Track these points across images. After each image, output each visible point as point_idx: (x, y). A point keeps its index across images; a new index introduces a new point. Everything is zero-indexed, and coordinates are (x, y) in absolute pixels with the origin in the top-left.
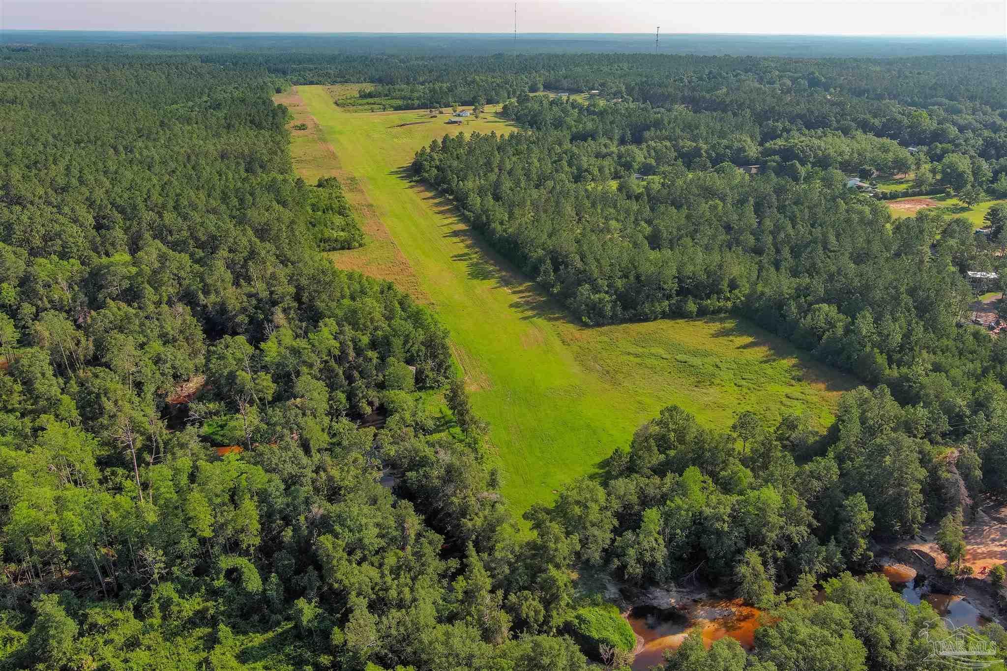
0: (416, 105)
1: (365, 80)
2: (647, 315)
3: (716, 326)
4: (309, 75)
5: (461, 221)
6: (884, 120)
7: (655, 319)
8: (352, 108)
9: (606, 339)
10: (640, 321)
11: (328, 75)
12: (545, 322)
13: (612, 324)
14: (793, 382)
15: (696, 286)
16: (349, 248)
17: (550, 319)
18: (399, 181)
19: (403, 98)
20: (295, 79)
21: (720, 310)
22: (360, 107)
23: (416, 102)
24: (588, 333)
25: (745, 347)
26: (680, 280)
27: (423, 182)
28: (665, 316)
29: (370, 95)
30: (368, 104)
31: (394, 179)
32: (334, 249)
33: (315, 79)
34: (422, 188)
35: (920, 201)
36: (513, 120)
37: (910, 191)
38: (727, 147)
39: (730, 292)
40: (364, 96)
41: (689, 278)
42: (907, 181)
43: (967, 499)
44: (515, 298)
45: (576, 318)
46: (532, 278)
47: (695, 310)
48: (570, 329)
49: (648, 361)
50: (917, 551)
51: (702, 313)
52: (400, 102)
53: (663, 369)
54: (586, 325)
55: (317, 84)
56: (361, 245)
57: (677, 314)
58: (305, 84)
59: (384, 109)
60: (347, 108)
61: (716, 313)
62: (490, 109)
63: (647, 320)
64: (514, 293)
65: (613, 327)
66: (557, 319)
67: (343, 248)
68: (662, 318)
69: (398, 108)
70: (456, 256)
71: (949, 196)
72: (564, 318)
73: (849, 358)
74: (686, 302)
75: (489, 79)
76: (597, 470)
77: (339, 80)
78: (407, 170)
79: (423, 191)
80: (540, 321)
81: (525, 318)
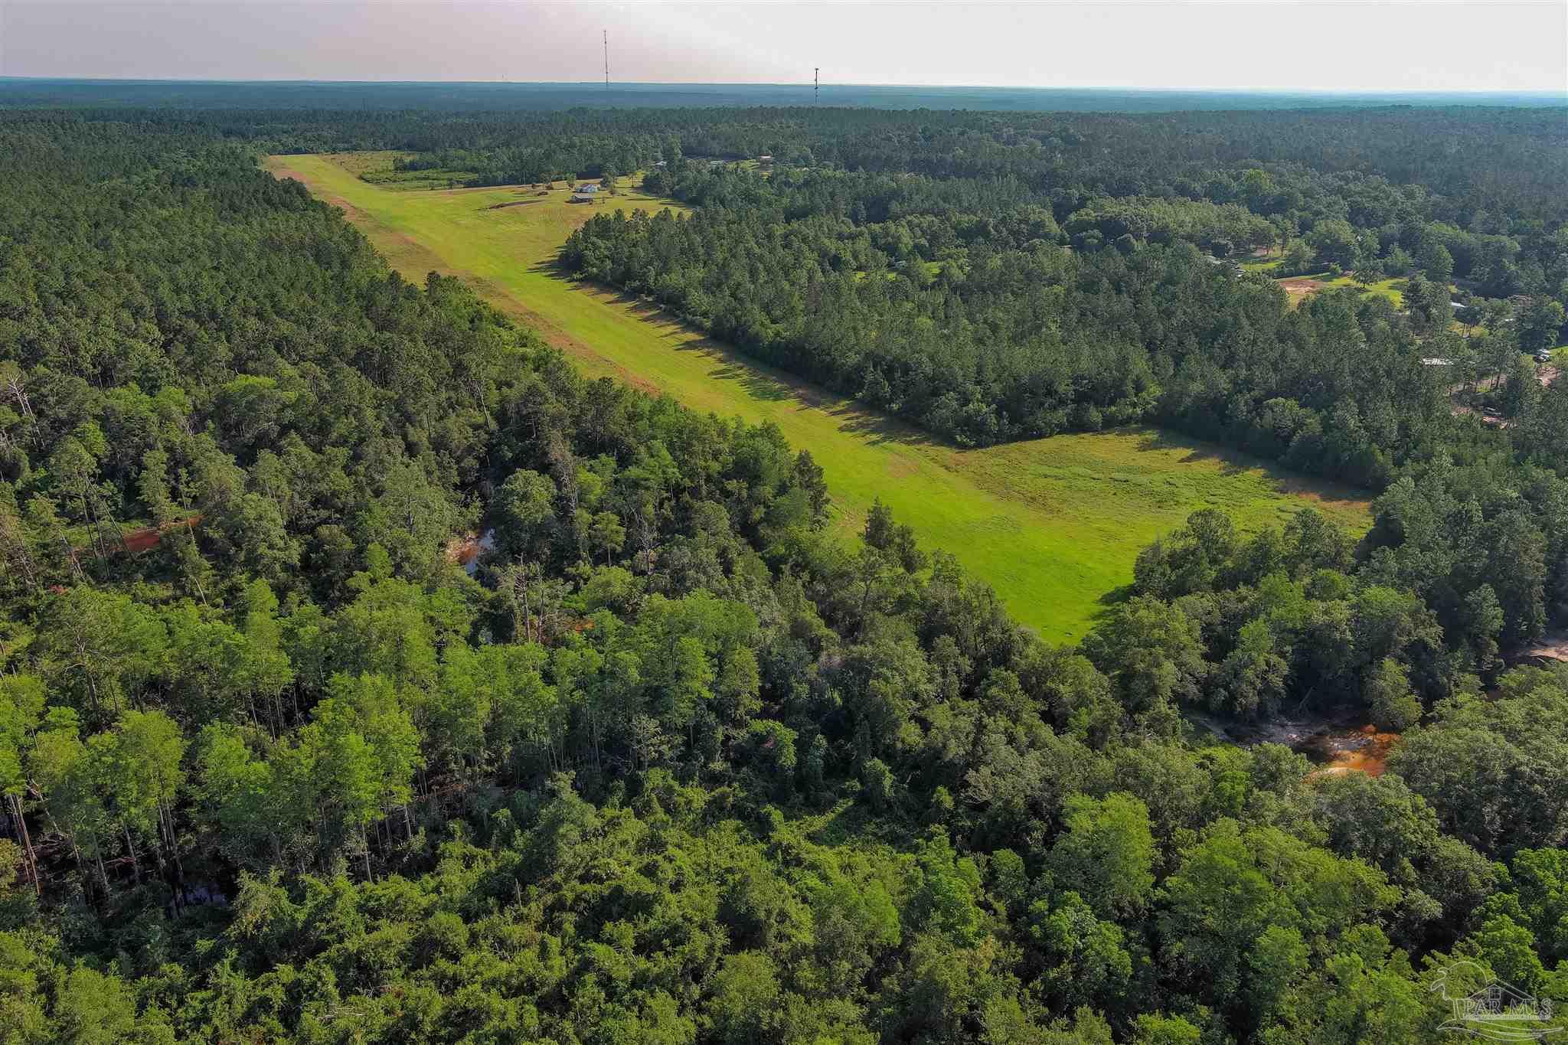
0: (501, 179)
1: (385, 144)
2: (1038, 430)
3: (1135, 439)
4: (290, 141)
5: (684, 330)
6: (1206, 184)
7: (1051, 435)
8: (394, 185)
9: (1003, 461)
10: (1032, 438)
11: (322, 139)
12: (904, 447)
13: (997, 443)
14: (1276, 494)
15: (1093, 388)
17: (909, 443)
18: (549, 281)
19: (474, 170)
20: (270, 145)
21: (1129, 419)
22: (408, 184)
23: (500, 175)
24: (971, 456)
25: (1189, 459)
26: (1076, 380)
27: (588, 281)
28: (1063, 430)
29: (413, 167)
30: (418, 179)
31: (540, 279)
33: (301, 145)
34: (596, 289)
35: (1301, 283)
36: (668, 196)
37: (1286, 270)
38: (1020, 222)
39: (1136, 395)
40: (404, 167)
41: (1085, 378)
42: (1274, 259)
44: (840, 421)
45: (945, 438)
46: (849, 395)
47: (1100, 420)
48: (947, 453)
49: (1080, 483)
50: (1541, 657)
51: (1109, 424)
52: (469, 176)
53: (1102, 491)
54: (963, 447)
55: (307, 152)
57: (1077, 426)
58: (287, 153)
59: (451, 186)
60: (386, 185)
62: (623, 183)
63: (1041, 436)
64: (834, 414)
65: (1001, 448)
66: (920, 442)
68: (1059, 433)
70: (713, 374)
71: (1334, 275)
72: (927, 439)
73: (1337, 459)
74: (1086, 410)
75: (596, 141)
76: (1104, 608)
77: (341, 145)
78: (551, 265)
80: (896, 446)
81: (874, 443)
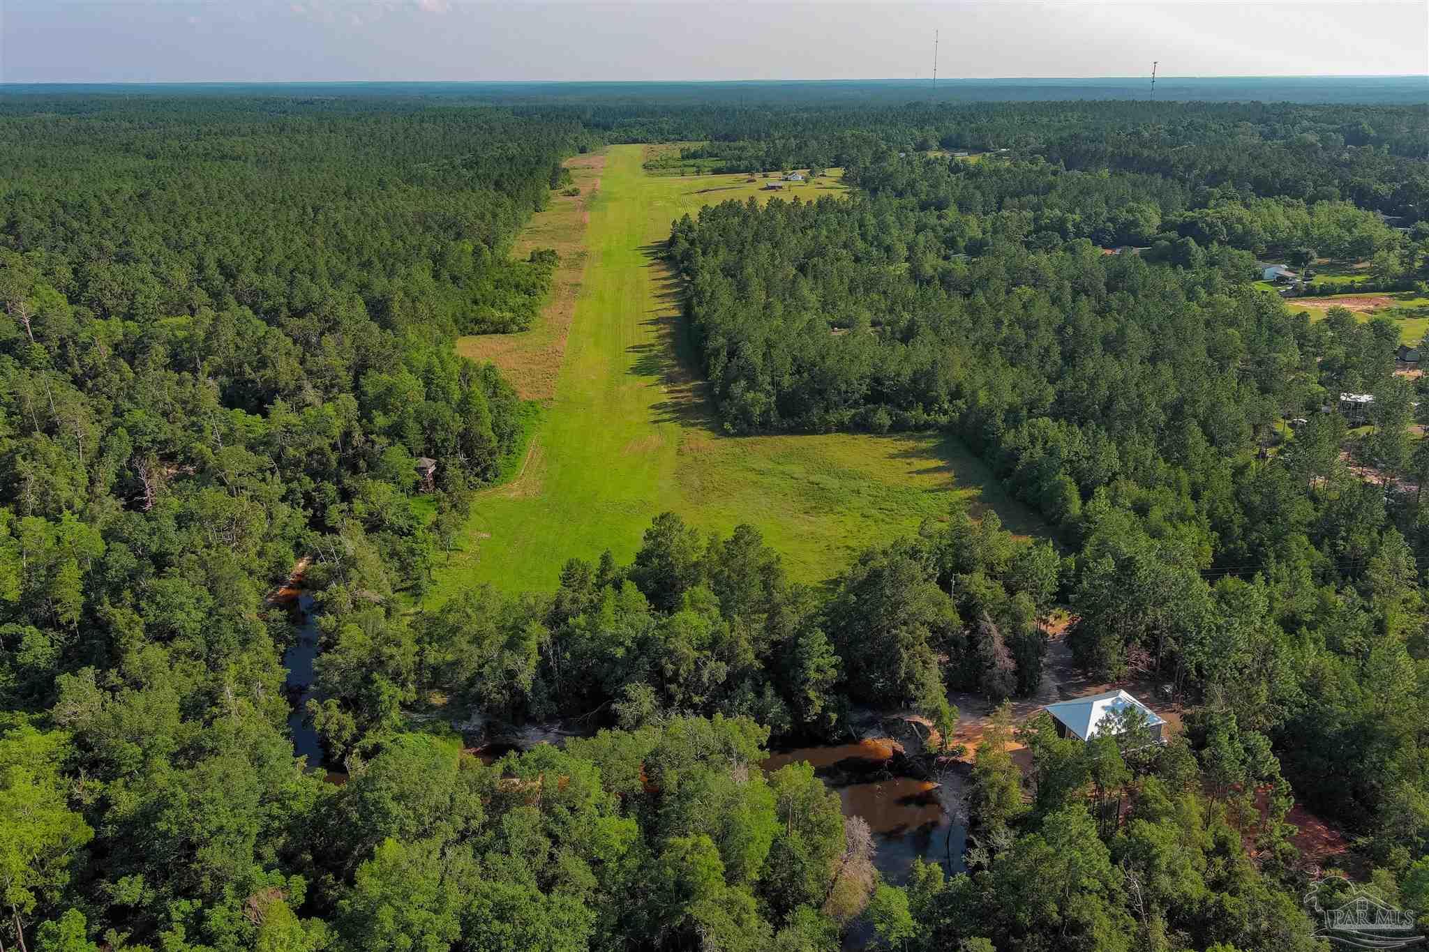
0: (742, 167)
1: (700, 137)
2: (814, 424)
3: (905, 445)
5: (677, 307)
7: (827, 431)
8: (660, 171)
11: (661, 131)
12: (677, 428)
13: (764, 434)
14: (947, 517)
15: (896, 390)
16: (504, 332)
17: (686, 425)
18: (641, 257)
19: (734, 159)
21: (927, 426)
22: (672, 170)
26: (875, 380)
27: (668, 259)
28: (842, 428)
29: (695, 156)
30: (683, 166)
31: (638, 255)
32: (484, 332)
34: (664, 267)
35: (1369, 300)
36: (858, 186)
37: (1357, 284)
39: (950, 402)
40: (688, 156)
41: (889, 379)
43: (1008, 661)
44: (666, 399)
47: (888, 422)
48: (700, 438)
49: (769, 480)
50: (917, 724)
51: (898, 428)
52: (722, 164)
54: (726, 434)
55: (642, 142)
56: (521, 329)
57: (861, 426)
58: (626, 142)
59: (698, 172)
60: (655, 171)
61: (919, 429)
62: (836, 172)
63: (813, 431)
64: (669, 392)
67: (496, 332)
68: (837, 431)
69: (717, 171)
70: (633, 348)
74: (875, 411)
78: (663, 245)
79: (663, 270)
80: (671, 427)
81: (656, 422)
